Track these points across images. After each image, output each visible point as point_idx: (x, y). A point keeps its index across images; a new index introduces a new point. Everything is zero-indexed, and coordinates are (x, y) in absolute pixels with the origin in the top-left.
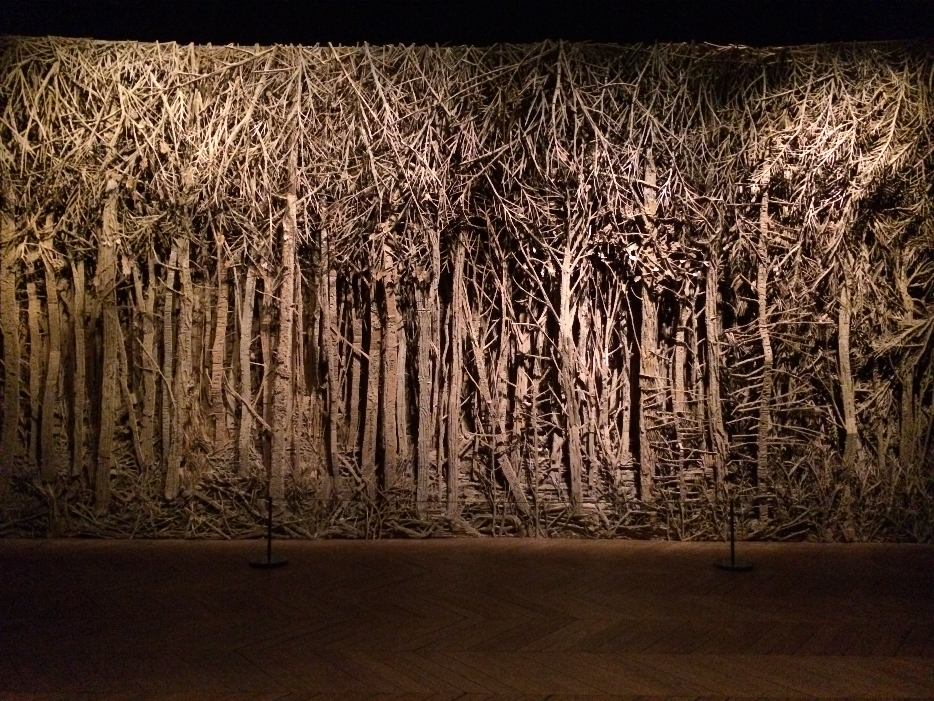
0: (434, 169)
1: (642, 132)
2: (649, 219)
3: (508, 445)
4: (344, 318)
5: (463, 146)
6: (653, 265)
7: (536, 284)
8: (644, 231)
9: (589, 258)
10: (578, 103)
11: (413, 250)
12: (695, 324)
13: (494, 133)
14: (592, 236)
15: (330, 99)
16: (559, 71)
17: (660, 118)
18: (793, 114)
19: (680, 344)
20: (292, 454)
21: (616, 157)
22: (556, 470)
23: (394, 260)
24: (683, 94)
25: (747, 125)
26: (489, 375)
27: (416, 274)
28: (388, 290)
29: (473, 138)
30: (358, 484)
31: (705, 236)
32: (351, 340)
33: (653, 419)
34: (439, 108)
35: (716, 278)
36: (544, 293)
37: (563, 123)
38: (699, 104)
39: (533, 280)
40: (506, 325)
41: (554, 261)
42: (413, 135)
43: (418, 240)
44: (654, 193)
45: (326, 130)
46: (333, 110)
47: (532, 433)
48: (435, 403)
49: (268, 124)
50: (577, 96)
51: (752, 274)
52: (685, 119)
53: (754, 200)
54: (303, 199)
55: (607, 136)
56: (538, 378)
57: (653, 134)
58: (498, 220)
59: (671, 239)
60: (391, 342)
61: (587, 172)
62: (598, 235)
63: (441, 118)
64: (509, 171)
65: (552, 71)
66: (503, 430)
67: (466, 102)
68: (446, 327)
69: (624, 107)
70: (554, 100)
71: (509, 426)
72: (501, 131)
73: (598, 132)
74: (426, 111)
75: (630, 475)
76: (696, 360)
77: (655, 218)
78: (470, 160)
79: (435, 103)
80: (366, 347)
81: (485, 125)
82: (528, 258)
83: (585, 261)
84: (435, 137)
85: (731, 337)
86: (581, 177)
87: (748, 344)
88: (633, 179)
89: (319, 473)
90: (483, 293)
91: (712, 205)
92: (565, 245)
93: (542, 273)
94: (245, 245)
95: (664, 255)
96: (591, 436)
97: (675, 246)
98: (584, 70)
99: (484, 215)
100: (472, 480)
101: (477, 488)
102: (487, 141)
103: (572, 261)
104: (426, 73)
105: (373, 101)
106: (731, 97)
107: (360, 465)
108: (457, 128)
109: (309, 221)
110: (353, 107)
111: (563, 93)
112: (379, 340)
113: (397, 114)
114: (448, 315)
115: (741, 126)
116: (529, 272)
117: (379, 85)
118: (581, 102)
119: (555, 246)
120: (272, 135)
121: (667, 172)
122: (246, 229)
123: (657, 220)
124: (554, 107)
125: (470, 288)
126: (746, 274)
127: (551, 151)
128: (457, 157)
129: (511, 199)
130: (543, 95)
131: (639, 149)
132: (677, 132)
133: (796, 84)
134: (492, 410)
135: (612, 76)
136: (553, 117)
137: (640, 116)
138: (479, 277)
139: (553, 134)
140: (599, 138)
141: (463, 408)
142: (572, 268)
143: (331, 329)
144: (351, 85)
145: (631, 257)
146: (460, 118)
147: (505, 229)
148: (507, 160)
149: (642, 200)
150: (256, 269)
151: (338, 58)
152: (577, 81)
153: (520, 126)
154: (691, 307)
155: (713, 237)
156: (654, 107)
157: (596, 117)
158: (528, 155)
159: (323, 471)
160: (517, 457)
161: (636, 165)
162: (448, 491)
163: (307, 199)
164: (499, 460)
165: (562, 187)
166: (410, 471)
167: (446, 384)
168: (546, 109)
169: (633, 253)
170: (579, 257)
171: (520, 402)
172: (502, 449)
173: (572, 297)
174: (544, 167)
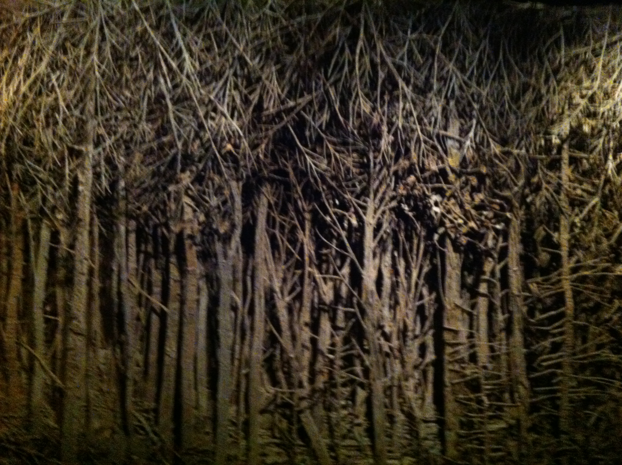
0: (235, 119)
1: (445, 84)
2: (453, 171)
3: (311, 399)
4: (144, 269)
5: (264, 97)
6: (456, 216)
7: (339, 235)
8: (447, 182)
9: (392, 209)
10: (381, 54)
11: (214, 201)
12: (498, 275)
13: (297, 84)
14: (395, 187)
15: (128, 49)
16: (363, 22)
17: (463, 70)
18: (590, 71)
19: (483, 295)
20: (87, 411)
21: (419, 108)
22: (359, 425)
23: (194, 211)
24: (485, 48)
25: (547, 81)
26: (291, 327)
27: (217, 225)
28: (188, 242)
29: (275, 90)
30: (154, 443)
31: (509, 188)
32: (150, 292)
33: (456, 372)
34: (241, 58)
35: (518, 230)
36: (348, 244)
37: (367, 74)
38: (501, 57)
39: (335, 230)
40: (309, 277)
41: (356, 213)
42: (214, 84)
43: (219, 191)
44: (457, 145)
45: (124, 79)
46: (131, 60)
47: (335, 386)
48: (237, 356)
49: (65, 75)
50: (380, 47)
51: (555, 226)
52: (487, 73)
53: (555, 151)
54: (100, 149)
55: (411, 88)
56: (342, 329)
57: (456, 87)
58: (302, 172)
59: (475, 190)
60: (191, 295)
61: (390, 124)
62: (402, 186)
63: (242, 68)
64: (313, 123)
65: (355, 22)
66: (306, 384)
67: (268, 51)
68: (249, 279)
69: (427, 59)
70: (358, 51)
71: (312, 380)
72: (304, 81)
73: (401, 83)
74: (227, 60)
75: (434, 428)
76: (499, 311)
77: (458, 169)
78: (271, 110)
79: (237, 52)
80: (165, 299)
81: (288, 75)
82: (331, 210)
83: (388, 212)
84: (236, 87)
85: (534, 287)
86: (385, 128)
87: (550, 296)
88: (436, 131)
89: (114, 432)
90: (287, 243)
91: (515, 159)
92: (368, 196)
93: (346, 225)
94: (39, 196)
95: (468, 207)
96: (395, 389)
97: (479, 197)
98: (387, 22)
99: (286, 166)
100: (274, 437)
101: (277, 445)
102: (289, 92)
103: (375, 212)
104: (228, 24)
105: (173, 50)
106: (531, 52)
107: (157, 422)
108: (259, 79)
109: (107, 171)
110: (152, 57)
111: (367, 44)
112: (179, 292)
113: (197, 64)
114: (250, 267)
115: (542, 80)
116: (332, 224)
117: (178, 35)
118: (384, 53)
119: (358, 197)
120: (69, 84)
121: (469, 124)
122: (41, 180)
123: (461, 171)
124: (357, 58)
125: (273, 238)
126: (548, 224)
127: (354, 103)
128: (259, 107)
129: (314, 150)
130: (346, 45)
131: (443, 101)
132: (479, 84)
133: (592, 41)
134: (295, 364)
135: (414, 29)
136: (357, 68)
137: (443, 69)
138: (282, 227)
139: (356, 85)
140: (402, 89)
141: (266, 360)
142: (376, 219)
143: (129, 281)
144: (150, 35)
145: (435, 209)
146: (262, 68)
147: (309, 181)
148: (310, 111)
149: (446, 152)
150: (50, 220)
151: (137, 8)
152: (381, 32)
153: (322, 76)
154: (493, 258)
155: (516, 189)
156: (457, 59)
157: (399, 68)
158: (331, 106)
159: (117, 429)
160: (320, 411)
161: (440, 117)
162: (248, 449)
163: (104, 149)
164: (302, 416)
165: (365, 138)
166: (208, 429)
167: (248, 337)
168: (349, 61)
169: (436, 204)
170: (382, 208)
171: (322, 354)
172: (305, 404)
173: (375, 248)
174: (346, 117)
